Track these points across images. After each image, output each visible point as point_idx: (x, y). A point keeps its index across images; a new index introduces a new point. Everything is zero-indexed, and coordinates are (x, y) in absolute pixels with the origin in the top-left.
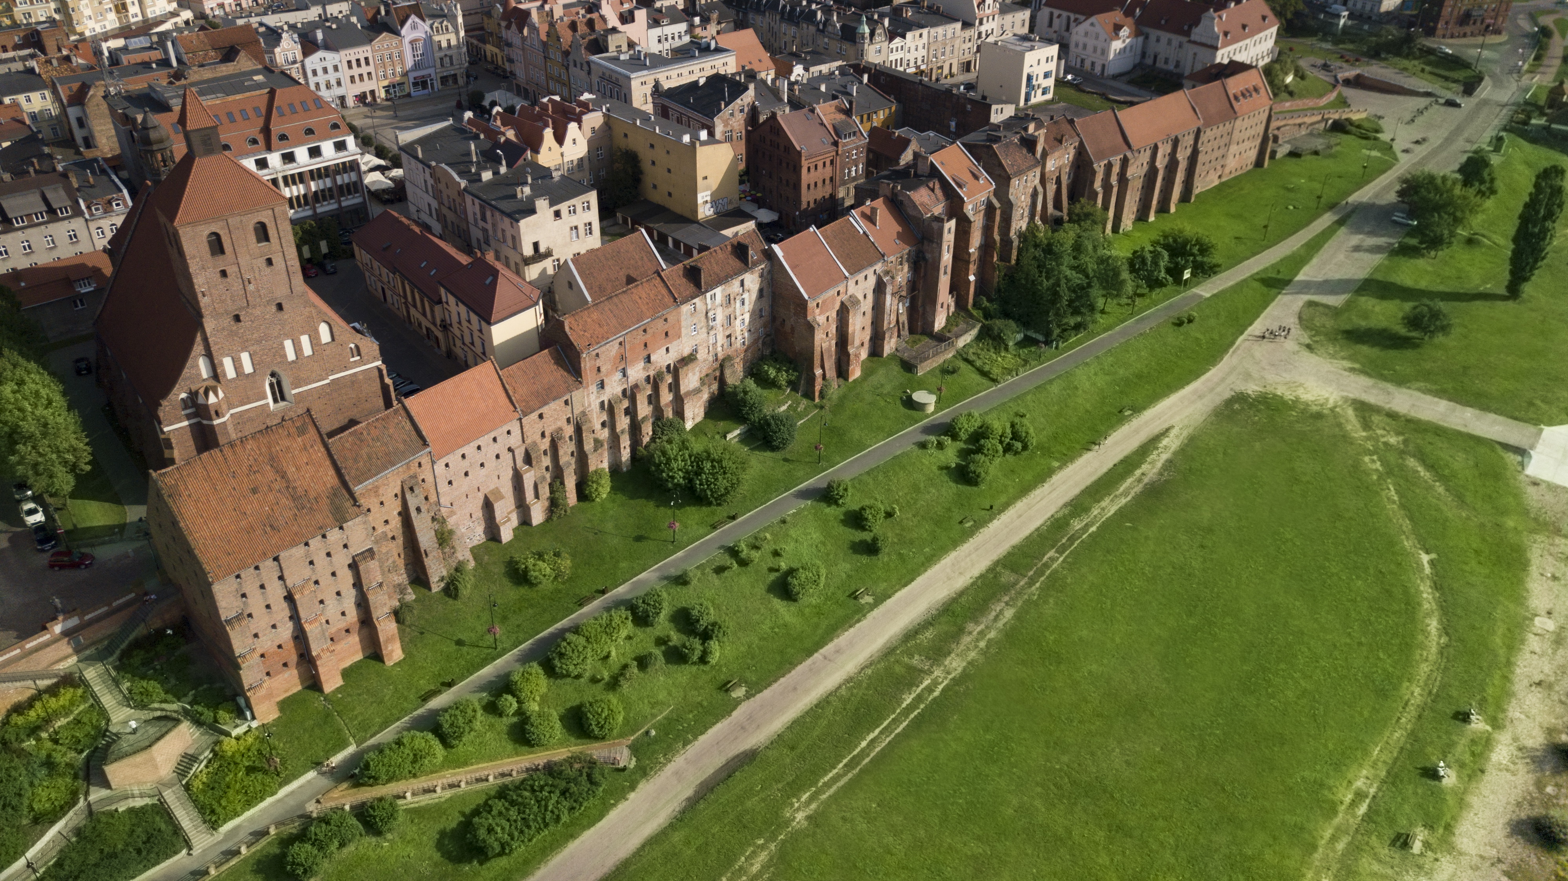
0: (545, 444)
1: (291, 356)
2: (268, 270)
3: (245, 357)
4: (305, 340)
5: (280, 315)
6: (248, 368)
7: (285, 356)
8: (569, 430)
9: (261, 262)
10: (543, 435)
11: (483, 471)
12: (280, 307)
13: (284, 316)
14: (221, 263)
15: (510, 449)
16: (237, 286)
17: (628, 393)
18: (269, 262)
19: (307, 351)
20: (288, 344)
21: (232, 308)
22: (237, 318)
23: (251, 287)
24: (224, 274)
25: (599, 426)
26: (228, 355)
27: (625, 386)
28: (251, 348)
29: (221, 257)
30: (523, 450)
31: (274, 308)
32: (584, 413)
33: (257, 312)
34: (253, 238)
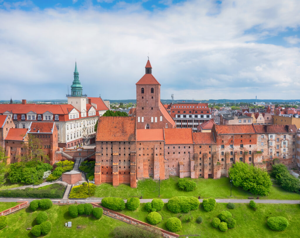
0: (201, 156)
1: (152, 121)
2: (152, 99)
3: (143, 118)
4: (156, 118)
5: (152, 110)
6: (143, 121)
7: (151, 121)
8: (210, 156)
9: (151, 97)
10: (200, 153)
11: (179, 155)
12: (152, 108)
13: (153, 111)
14: (143, 95)
15: (189, 152)
16: (144, 101)
17: (233, 153)
18: (152, 98)
19: (156, 121)
20: (152, 118)
21: (143, 106)
22: (143, 108)
23: (147, 102)
24: (143, 98)
25: (221, 160)
26: (139, 116)
27: (232, 151)
28: (144, 116)
29: (143, 94)
30: (193, 154)
31: (151, 109)
32: (215, 152)
33: (147, 108)
34: (150, 91)
